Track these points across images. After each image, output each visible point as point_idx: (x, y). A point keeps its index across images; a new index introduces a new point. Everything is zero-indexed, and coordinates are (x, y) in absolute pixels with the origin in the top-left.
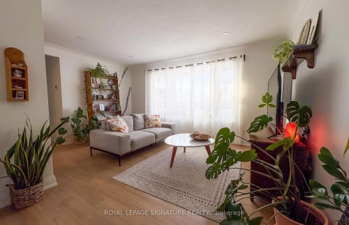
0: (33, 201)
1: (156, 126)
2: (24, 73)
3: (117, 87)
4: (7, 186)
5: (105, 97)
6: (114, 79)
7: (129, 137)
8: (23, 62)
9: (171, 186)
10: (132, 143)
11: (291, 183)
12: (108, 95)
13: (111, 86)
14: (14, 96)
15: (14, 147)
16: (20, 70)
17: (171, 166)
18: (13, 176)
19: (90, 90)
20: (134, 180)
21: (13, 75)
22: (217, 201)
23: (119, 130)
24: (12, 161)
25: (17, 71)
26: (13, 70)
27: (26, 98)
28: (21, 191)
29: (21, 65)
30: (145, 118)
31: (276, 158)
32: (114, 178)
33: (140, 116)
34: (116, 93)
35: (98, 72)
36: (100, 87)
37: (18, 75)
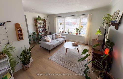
0: (28, 68)
1: (60, 38)
2: (21, 31)
3: (45, 23)
4: (21, 64)
5: (42, 27)
6: (44, 20)
7: (52, 44)
8: (20, 27)
9: (67, 62)
10: (53, 46)
11: (105, 69)
12: (43, 26)
13: (43, 23)
14: (19, 39)
15: (22, 53)
16: (20, 31)
17: (66, 54)
18: (22, 62)
19: (37, 25)
20: (55, 59)
21: (18, 33)
22: (81, 68)
23: (48, 41)
24: (22, 57)
25: (19, 31)
26: (18, 31)
27: (23, 39)
28: (25, 66)
29: (20, 29)
30: (56, 35)
31: (101, 61)
32: (49, 58)
33: (54, 34)
34: (45, 25)
35: (39, 18)
36: (40, 24)
37: (20, 32)
